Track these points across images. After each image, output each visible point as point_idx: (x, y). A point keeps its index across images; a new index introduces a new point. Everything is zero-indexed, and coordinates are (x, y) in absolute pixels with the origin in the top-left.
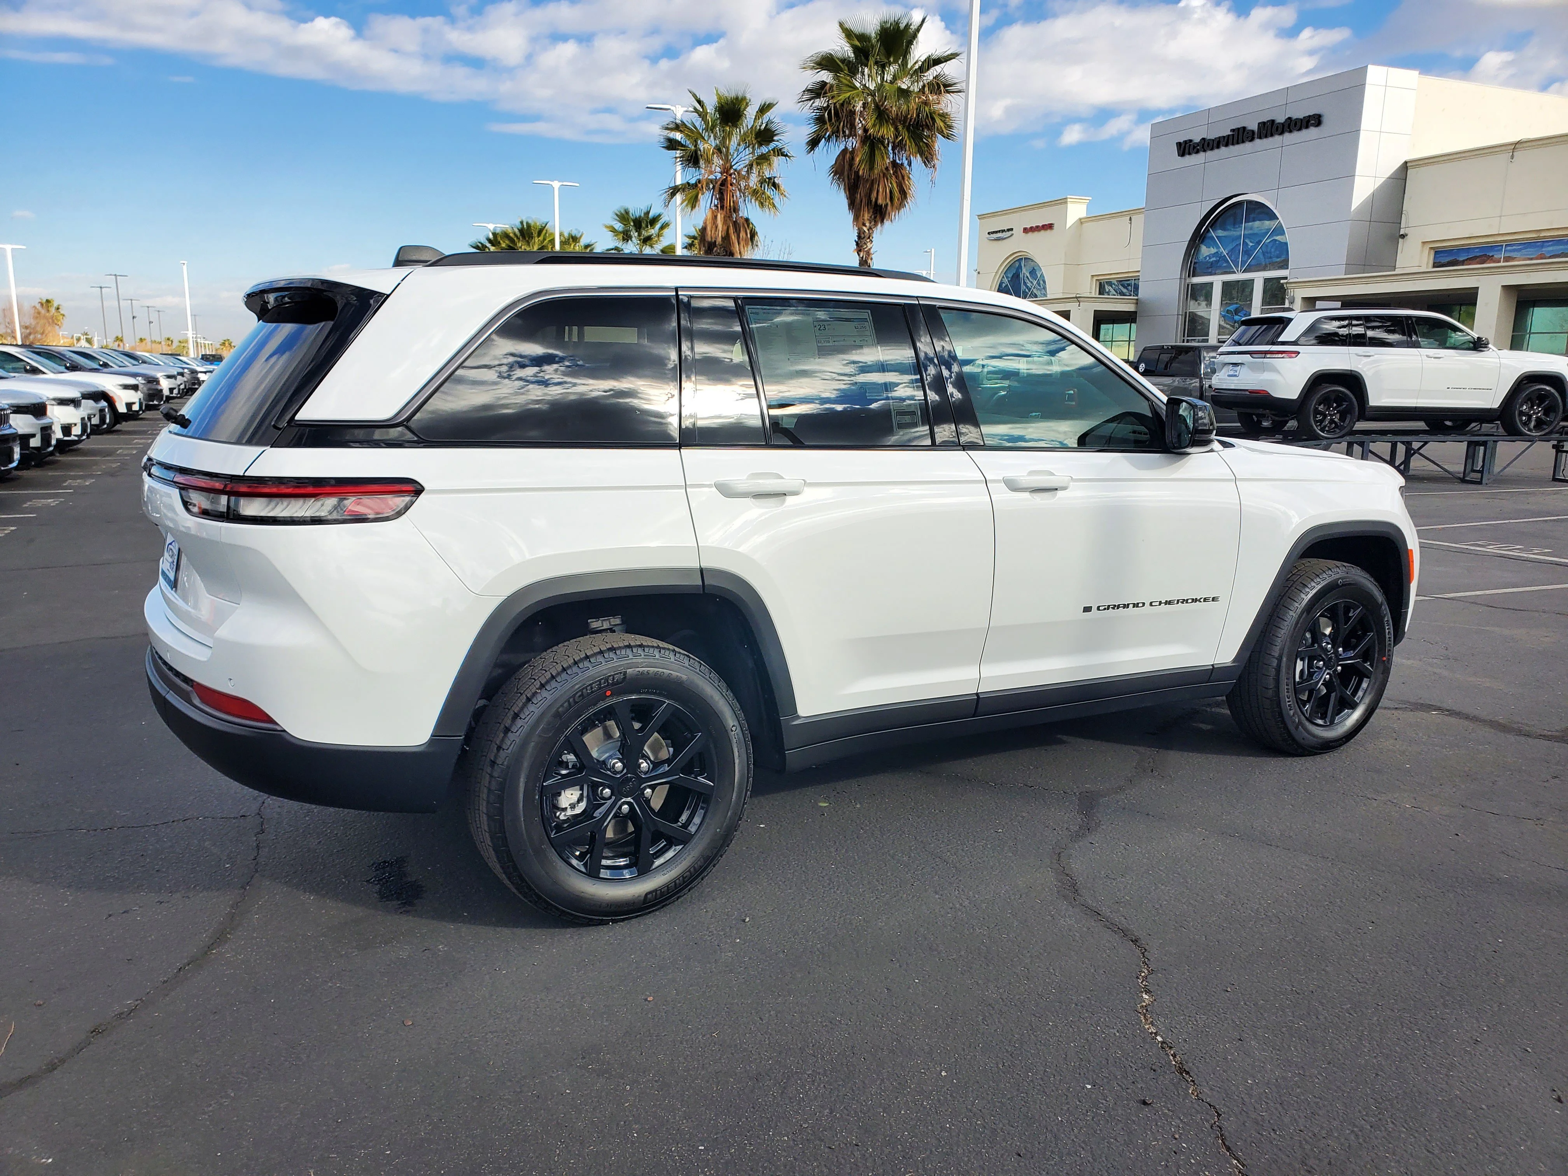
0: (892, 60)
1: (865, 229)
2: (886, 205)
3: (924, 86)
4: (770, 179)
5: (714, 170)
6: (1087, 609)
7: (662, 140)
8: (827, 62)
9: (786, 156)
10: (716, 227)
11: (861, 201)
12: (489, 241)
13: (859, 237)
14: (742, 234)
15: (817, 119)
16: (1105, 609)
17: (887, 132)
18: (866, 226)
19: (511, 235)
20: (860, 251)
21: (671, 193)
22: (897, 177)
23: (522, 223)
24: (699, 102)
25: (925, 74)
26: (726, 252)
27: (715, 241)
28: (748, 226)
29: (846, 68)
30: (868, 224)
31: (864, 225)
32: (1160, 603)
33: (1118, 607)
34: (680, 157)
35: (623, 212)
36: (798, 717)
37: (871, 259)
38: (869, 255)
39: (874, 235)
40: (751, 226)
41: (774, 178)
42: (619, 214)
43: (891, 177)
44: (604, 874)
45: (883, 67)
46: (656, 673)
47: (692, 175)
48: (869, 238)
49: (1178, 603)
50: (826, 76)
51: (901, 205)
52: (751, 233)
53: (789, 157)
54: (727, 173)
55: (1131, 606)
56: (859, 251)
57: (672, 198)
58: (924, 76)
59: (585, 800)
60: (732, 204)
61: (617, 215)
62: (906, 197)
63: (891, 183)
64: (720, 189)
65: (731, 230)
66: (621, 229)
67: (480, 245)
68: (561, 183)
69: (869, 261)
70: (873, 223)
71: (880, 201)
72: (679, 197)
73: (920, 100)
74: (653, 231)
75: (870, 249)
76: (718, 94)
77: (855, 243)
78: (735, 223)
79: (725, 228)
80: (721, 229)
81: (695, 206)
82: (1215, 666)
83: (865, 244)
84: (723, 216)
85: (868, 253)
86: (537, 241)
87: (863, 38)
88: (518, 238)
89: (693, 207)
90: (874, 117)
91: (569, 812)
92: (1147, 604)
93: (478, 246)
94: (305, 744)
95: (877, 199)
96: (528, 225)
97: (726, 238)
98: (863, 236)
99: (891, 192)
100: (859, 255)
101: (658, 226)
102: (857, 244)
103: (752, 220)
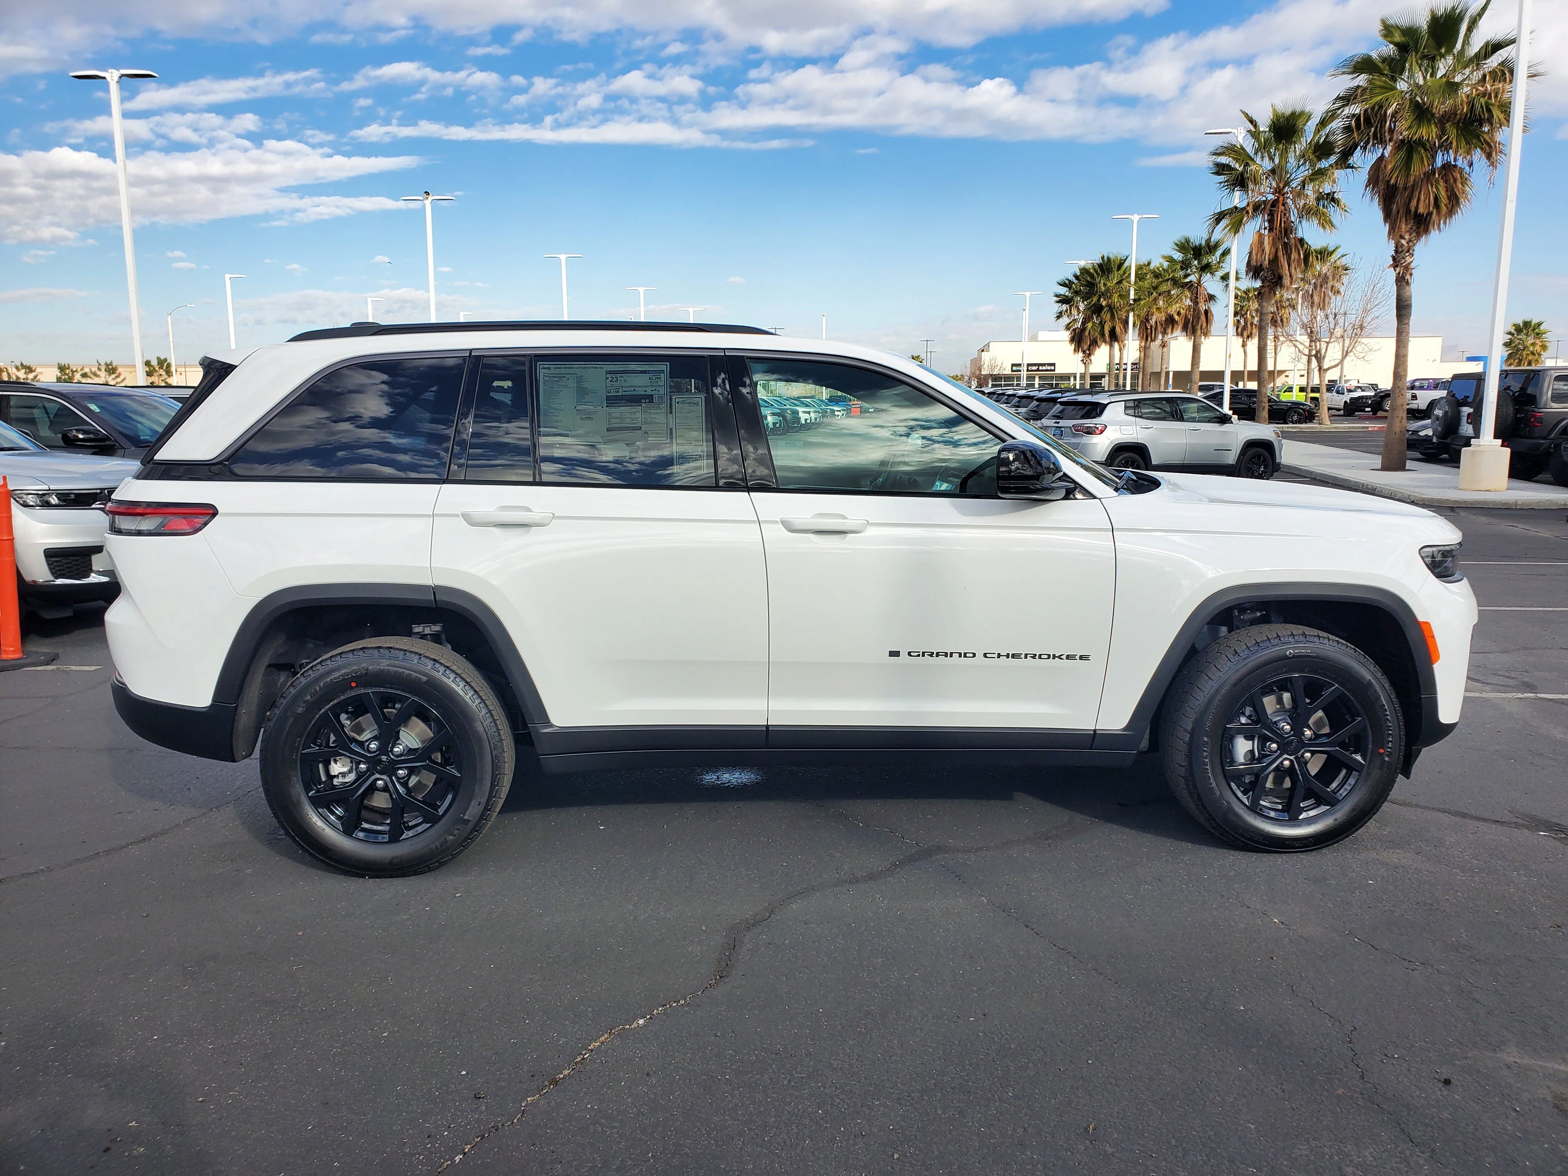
0: (1443, 51)
1: (1403, 242)
2: (1430, 214)
3: (1484, 76)
4: (1328, 194)
5: (1265, 191)
6: (894, 654)
7: (1211, 166)
8: (1364, 65)
9: (1352, 167)
10: (1263, 250)
11: (1398, 212)
12: (1076, 277)
13: (1396, 251)
14: (1294, 256)
15: (1345, 128)
16: (919, 656)
17: (1429, 132)
18: (1404, 239)
19: (1092, 271)
20: (1397, 266)
21: (1216, 219)
22: (1446, 182)
23: (1103, 258)
24: (1252, 121)
25: (1487, 62)
26: (1275, 275)
27: (1261, 265)
28: (1302, 246)
29: (1387, 68)
30: (1407, 237)
31: (1402, 237)
32: (999, 656)
33: (938, 655)
34: (1225, 182)
35: (1183, 241)
36: (552, 726)
37: (1411, 275)
38: (1407, 271)
39: (1416, 248)
40: (1305, 246)
41: (1334, 193)
42: (1179, 243)
43: (1437, 181)
44: (361, 835)
45: (1433, 59)
46: (396, 672)
47: (1238, 199)
48: (1408, 251)
49: (1026, 657)
50: (1362, 80)
51: (1451, 212)
52: (1304, 254)
53: (1356, 168)
54: (1279, 193)
55: (956, 656)
56: (1395, 265)
57: (1217, 224)
58: (1485, 64)
59: (354, 771)
60: (1283, 225)
61: (1176, 244)
62: (1458, 203)
63: (1437, 188)
64: (1271, 211)
65: (1280, 253)
66: (1180, 259)
67: (1067, 282)
68: (1140, 216)
69: (1408, 277)
70: (1414, 234)
71: (1421, 210)
72: (1224, 223)
73: (1478, 92)
74: (1214, 259)
75: (1409, 264)
76: (1274, 110)
77: (1391, 258)
78: (1286, 246)
79: (1273, 250)
80: (1268, 253)
81: (1238, 231)
82: (1098, 732)
83: (1403, 258)
84: (1271, 238)
85: (1407, 268)
86: (1116, 275)
87: (1411, 32)
88: (1098, 274)
89: (1236, 232)
90: (1412, 118)
91: (341, 780)
92: (980, 655)
93: (1065, 283)
94: (141, 699)
95: (1417, 208)
96: (1109, 259)
97: (1274, 261)
98: (1400, 249)
99: (1436, 199)
100: (1395, 270)
101: (1219, 253)
102: (1394, 259)
103: (1307, 239)
